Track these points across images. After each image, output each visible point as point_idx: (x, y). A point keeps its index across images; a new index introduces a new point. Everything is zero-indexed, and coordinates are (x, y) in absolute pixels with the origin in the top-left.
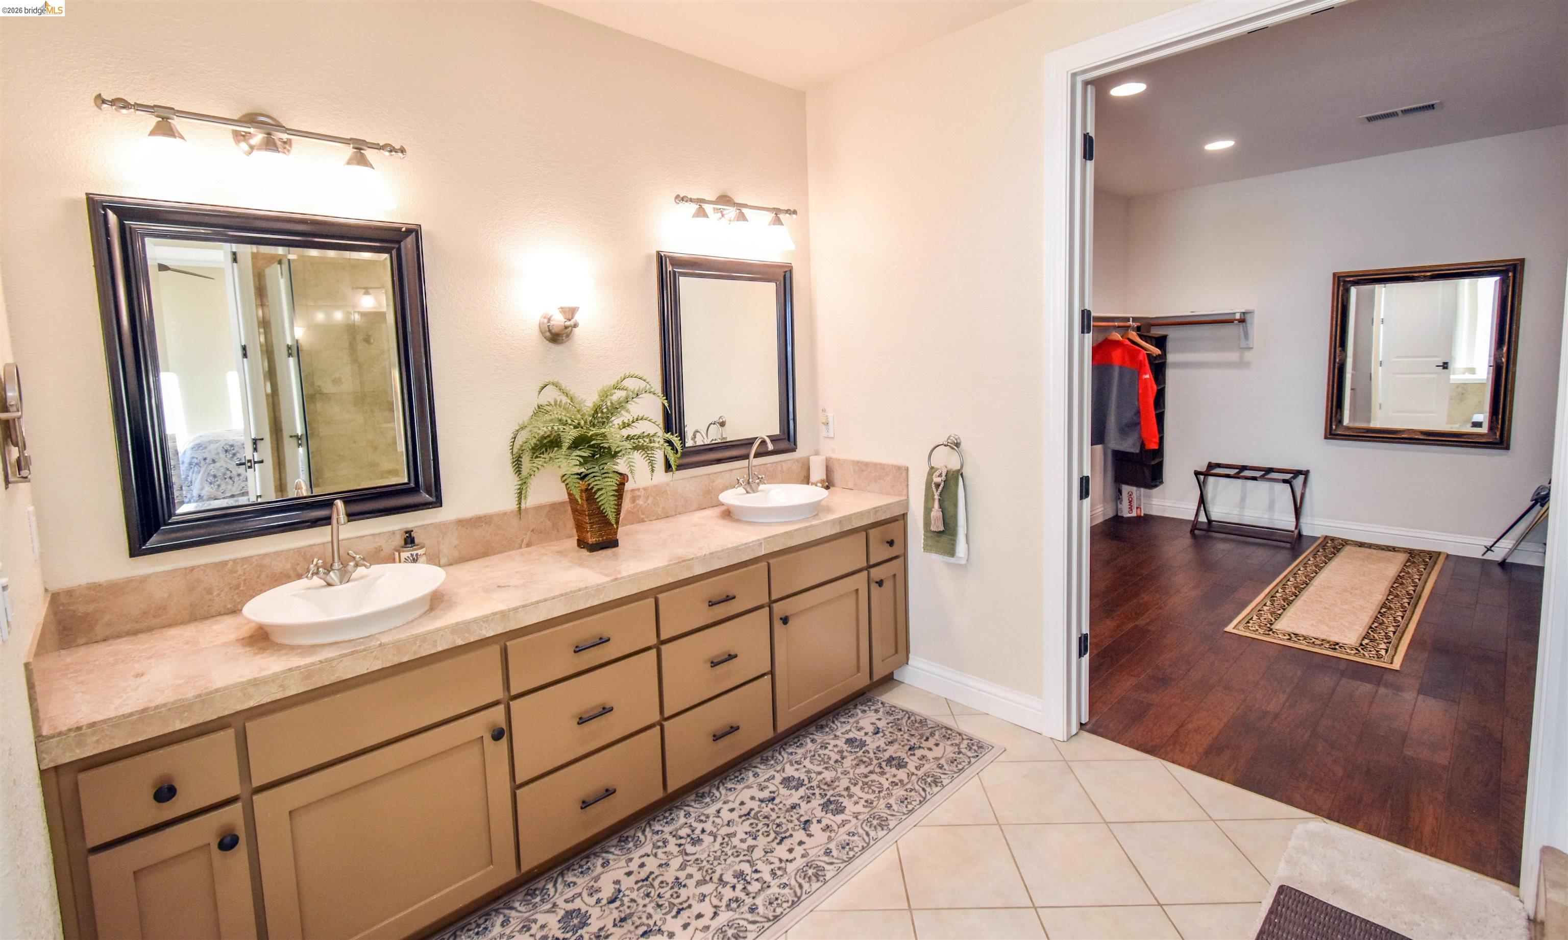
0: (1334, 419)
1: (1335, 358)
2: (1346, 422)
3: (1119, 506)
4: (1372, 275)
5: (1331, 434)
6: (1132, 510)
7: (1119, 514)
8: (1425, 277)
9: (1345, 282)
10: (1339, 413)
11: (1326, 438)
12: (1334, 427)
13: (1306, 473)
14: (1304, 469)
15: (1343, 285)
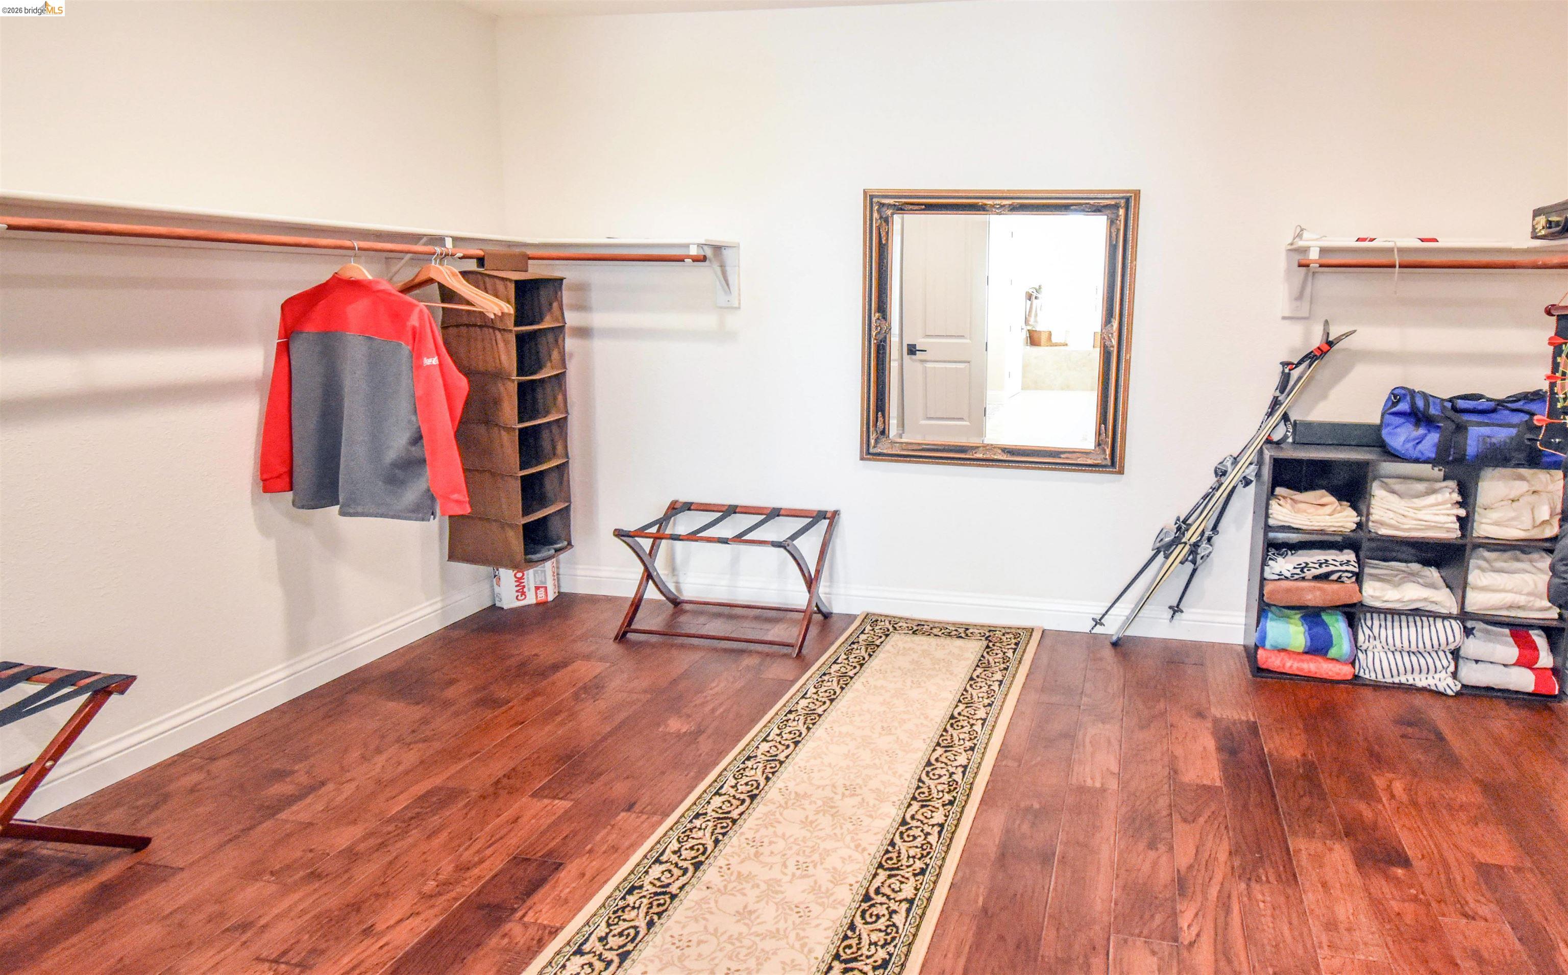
0: (871, 429)
1: (870, 330)
2: (893, 431)
3: (497, 589)
4: (924, 197)
5: (868, 453)
6: (523, 593)
7: (498, 604)
8: (1002, 206)
9: (882, 205)
10: (880, 419)
11: (862, 459)
12: (872, 442)
13: (832, 517)
14: (829, 507)
15: (878, 210)
